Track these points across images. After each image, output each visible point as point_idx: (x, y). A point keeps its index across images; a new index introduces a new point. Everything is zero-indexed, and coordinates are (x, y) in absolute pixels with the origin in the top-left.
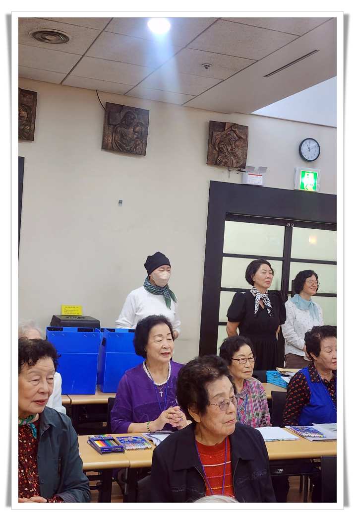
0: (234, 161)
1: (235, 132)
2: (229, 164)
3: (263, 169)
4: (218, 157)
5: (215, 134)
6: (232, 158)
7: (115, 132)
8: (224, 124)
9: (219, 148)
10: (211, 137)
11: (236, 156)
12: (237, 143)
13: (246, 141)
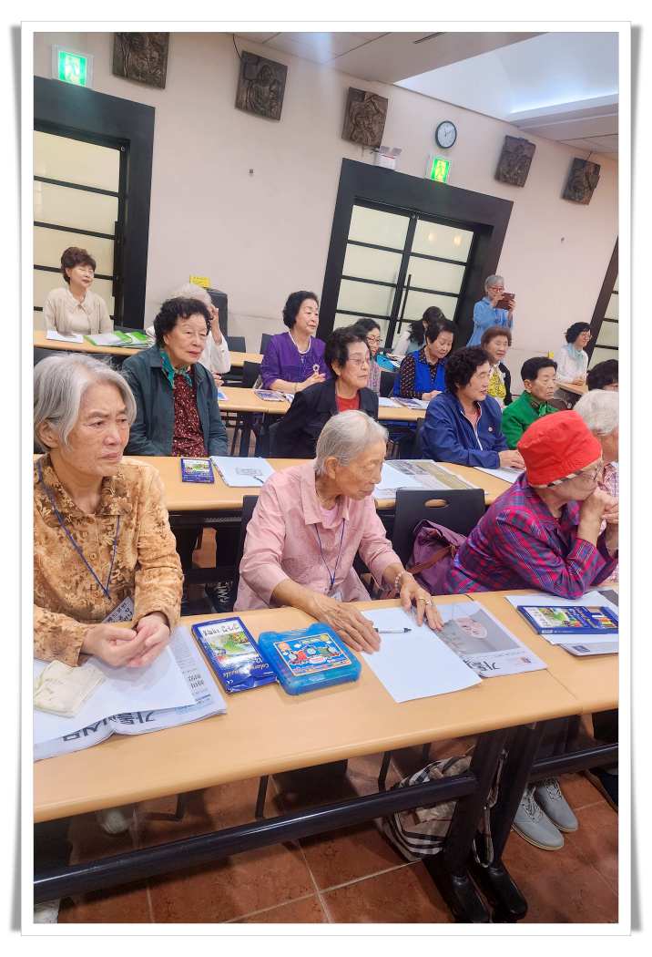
0: (370, 138)
1: (374, 104)
2: (364, 141)
4: (353, 132)
5: (353, 104)
6: (368, 135)
7: (250, 88)
8: (364, 93)
9: (356, 121)
10: (348, 108)
11: (372, 132)
13: (384, 116)
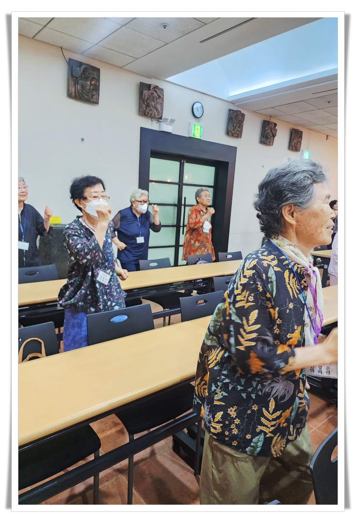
0: (156, 114)
2: (153, 116)
3: (172, 121)
4: (146, 109)
5: (144, 92)
8: (150, 85)
9: (146, 102)
11: (157, 109)
12: (158, 100)
